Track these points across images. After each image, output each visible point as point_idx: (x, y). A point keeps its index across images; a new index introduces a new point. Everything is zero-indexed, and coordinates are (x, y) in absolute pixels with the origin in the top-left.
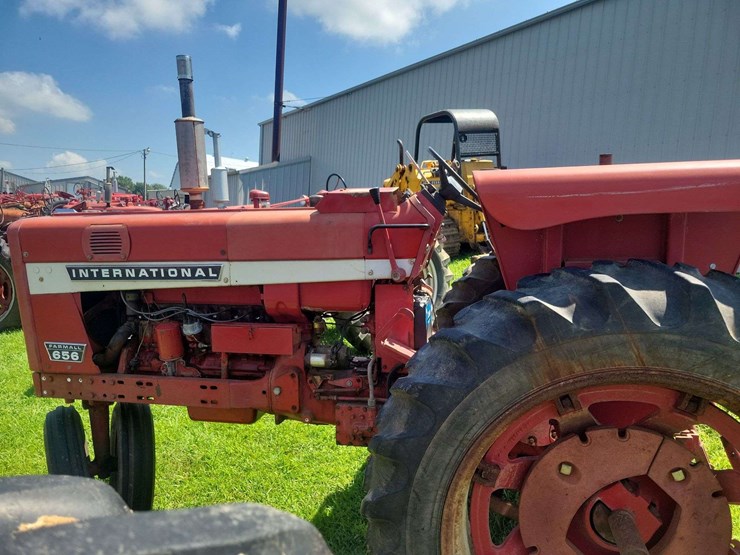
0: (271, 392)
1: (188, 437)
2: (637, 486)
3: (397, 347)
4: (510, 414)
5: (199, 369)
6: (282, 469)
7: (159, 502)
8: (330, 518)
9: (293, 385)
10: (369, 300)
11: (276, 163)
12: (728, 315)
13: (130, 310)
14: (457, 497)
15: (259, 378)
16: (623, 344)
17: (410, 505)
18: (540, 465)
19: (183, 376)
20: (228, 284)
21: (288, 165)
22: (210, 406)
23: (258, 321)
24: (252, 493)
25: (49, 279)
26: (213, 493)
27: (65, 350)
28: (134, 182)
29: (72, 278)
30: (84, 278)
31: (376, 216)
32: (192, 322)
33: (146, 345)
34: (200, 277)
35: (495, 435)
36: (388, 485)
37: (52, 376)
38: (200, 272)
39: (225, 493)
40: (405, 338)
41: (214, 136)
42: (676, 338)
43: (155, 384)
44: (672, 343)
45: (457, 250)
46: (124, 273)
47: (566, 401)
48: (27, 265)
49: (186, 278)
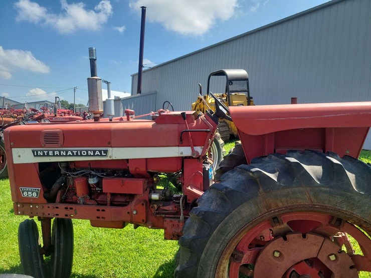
0: (132, 213)
1: (91, 234)
2: (312, 263)
3: (195, 191)
4: (248, 226)
5: (96, 201)
6: (138, 251)
7: (75, 269)
8: (162, 277)
9: (142, 209)
10: (181, 167)
11: (139, 94)
12: (352, 178)
13: (63, 171)
14: (222, 268)
15: (126, 205)
16: (302, 192)
17: (198, 273)
18: (264, 252)
19: (88, 204)
20: (111, 159)
21: (145, 95)
22: (102, 219)
23: (126, 177)
24: (122, 264)
25: (23, 156)
26: (103, 264)
27: (30, 191)
28: (69, 103)
29: (35, 156)
30: (40, 156)
31: (184, 126)
32: (93, 177)
33: (70, 188)
34: (98, 155)
35: (240, 237)
36: (187, 263)
37: (23, 204)
38: (97, 153)
39: (109, 264)
40: (199, 185)
41: (108, 83)
42: (328, 189)
43: (74, 209)
44: (326, 192)
45: (228, 138)
46: (60, 153)
47: (275, 220)
48: (13, 149)
49: (91, 156)
